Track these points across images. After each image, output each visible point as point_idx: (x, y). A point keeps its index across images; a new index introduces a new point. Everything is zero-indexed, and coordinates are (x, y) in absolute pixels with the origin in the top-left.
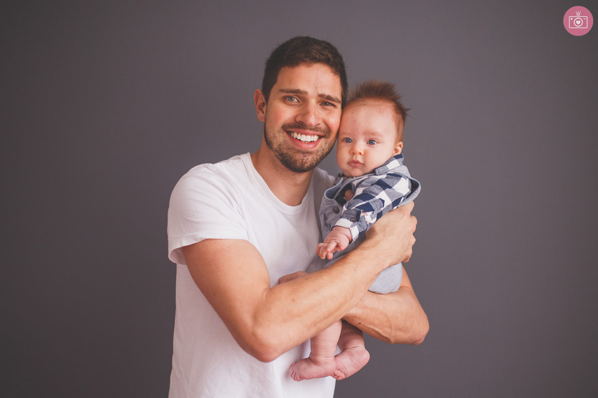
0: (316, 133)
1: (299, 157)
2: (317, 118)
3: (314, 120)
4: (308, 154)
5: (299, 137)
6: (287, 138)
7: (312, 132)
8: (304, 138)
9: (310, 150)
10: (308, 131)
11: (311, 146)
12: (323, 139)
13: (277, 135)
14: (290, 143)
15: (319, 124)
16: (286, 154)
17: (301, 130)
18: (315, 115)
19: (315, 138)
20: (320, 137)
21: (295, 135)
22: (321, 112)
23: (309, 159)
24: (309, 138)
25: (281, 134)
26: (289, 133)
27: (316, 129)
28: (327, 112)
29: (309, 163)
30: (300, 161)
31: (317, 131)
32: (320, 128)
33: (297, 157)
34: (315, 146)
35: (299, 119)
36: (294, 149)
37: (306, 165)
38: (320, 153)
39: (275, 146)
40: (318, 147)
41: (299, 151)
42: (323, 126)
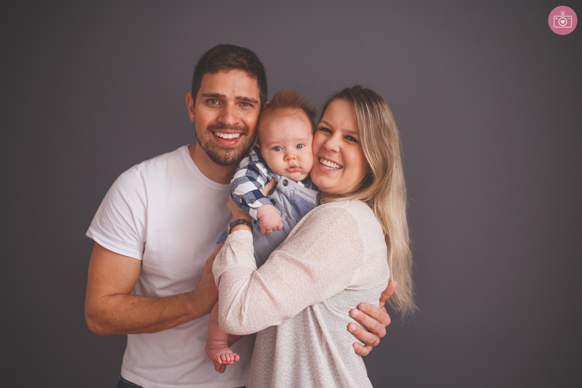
0: (236, 131)
1: (222, 153)
2: (235, 118)
3: (232, 120)
4: (229, 150)
5: (222, 135)
6: (212, 138)
7: (232, 131)
8: (225, 136)
9: (231, 147)
10: (229, 130)
11: (233, 142)
12: (243, 136)
13: (204, 135)
14: (214, 141)
15: (237, 123)
16: (211, 151)
17: (223, 130)
18: (233, 116)
19: (237, 135)
20: (241, 134)
21: (219, 134)
22: (239, 112)
23: (231, 155)
24: (230, 136)
25: (207, 135)
26: (214, 133)
27: (235, 128)
28: (247, 111)
29: (231, 158)
30: (224, 156)
31: (237, 129)
32: (239, 127)
33: (221, 153)
34: (236, 143)
35: (220, 120)
36: (218, 146)
37: (229, 160)
38: (241, 148)
39: (203, 145)
40: (239, 143)
41: (222, 148)
42: (241, 124)
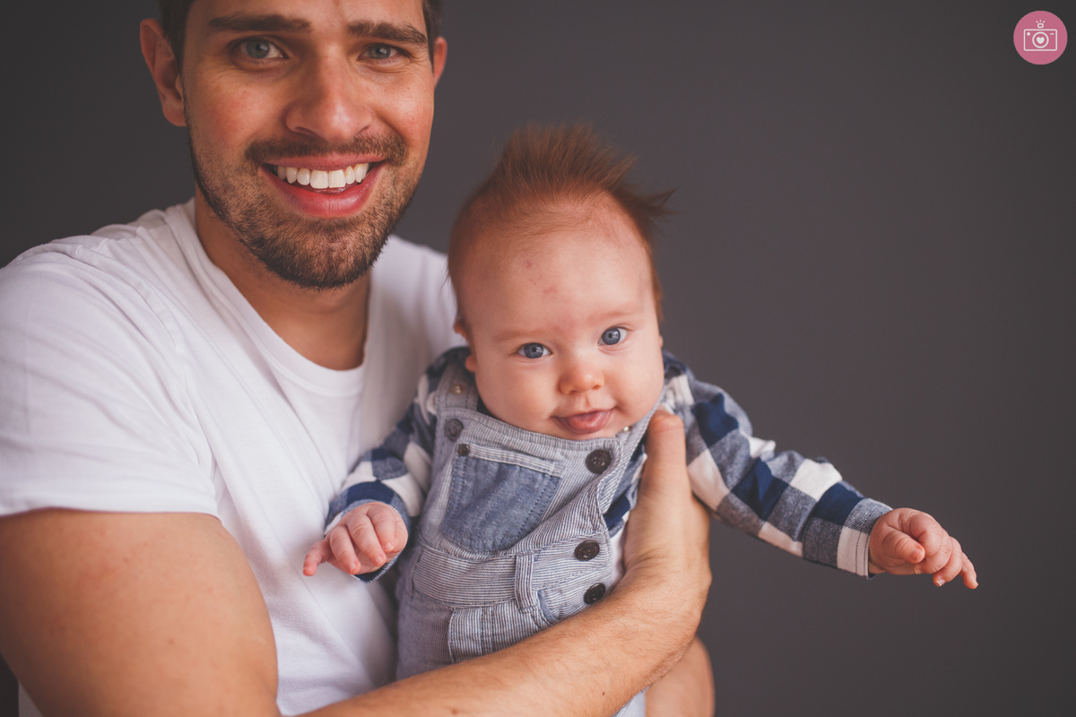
0: (361, 157)
1: (315, 245)
2: (356, 109)
3: (346, 119)
4: (338, 232)
5: (305, 178)
6: (270, 188)
7: (347, 158)
8: (320, 180)
9: (348, 217)
10: (335, 157)
11: (352, 200)
12: (383, 172)
13: (233, 181)
14: (282, 201)
15: (366, 128)
16: (273, 240)
17: (312, 160)
18: (347, 100)
19: (359, 173)
20: (373, 167)
21: (292, 175)
22: (364, 83)
23: (350, 246)
24: (339, 179)
25: (247, 179)
26: (272, 171)
27: (355, 146)
28: (391, 78)
29: (351, 259)
30: (323, 256)
31: (364, 150)
32: (370, 140)
33: (309, 244)
34: (362, 200)
35: (295, 123)
36: (299, 220)
37: (343, 266)
38: (380, 216)
39: (236, 215)
40: (371, 200)
41: (315, 227)
42: (378, 130)
